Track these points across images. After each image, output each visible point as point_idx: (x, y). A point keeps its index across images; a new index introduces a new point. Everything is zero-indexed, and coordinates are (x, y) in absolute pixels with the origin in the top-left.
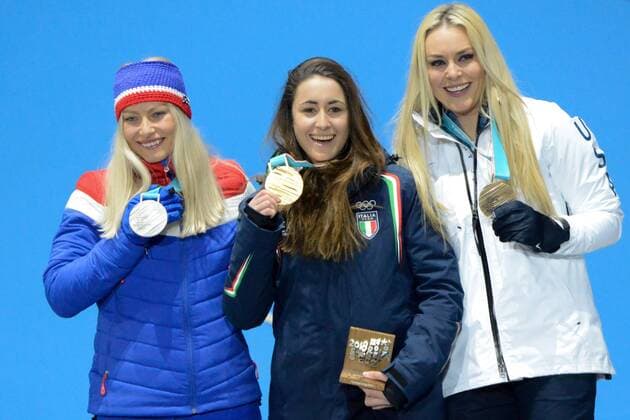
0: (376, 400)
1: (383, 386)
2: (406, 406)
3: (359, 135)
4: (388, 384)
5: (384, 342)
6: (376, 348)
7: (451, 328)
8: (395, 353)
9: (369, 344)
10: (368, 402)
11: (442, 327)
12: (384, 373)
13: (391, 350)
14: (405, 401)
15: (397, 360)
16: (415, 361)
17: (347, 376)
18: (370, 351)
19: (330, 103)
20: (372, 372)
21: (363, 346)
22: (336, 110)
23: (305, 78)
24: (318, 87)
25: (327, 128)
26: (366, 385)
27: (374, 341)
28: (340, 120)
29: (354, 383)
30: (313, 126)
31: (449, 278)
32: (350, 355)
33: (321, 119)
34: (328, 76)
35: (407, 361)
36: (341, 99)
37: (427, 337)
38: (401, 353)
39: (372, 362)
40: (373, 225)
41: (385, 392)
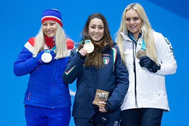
0: (102, 110)
1: (104, 105)
2: (110, 112)
3: (106, 36)
4: (106, 105)
5: (106, 94)
6: (104, 95)
7: (125, 92)
8: (109, 97)
9: (102, 94)
10: (100, 110)
11: (123, 91)
12: (105, 102)
13: (108, 96)
14: (110, 110)
15: (109, 99)
16: (114, 99)
17: (95, 102)
18: (102, 96)
19: (99, 26)
20: (102, 102)
21: (100, 94)
22: (101, 28)
23: (93, 18)
24: (96, 21)
25: (98, 33)
26: (100, 105)
27: (103, 93)
28: (102, 31)
29: (96, 104)
30: (94, 32)
31: (126, 78)
32: (96, 97)
33: (96, 30)
34: (99, 18)
35: (112, 99)
36: (102, 25)
37: (118, 93)
38: (110, 97)
39: (102, 99)
40: (107, 61)
41: (105, 107)
